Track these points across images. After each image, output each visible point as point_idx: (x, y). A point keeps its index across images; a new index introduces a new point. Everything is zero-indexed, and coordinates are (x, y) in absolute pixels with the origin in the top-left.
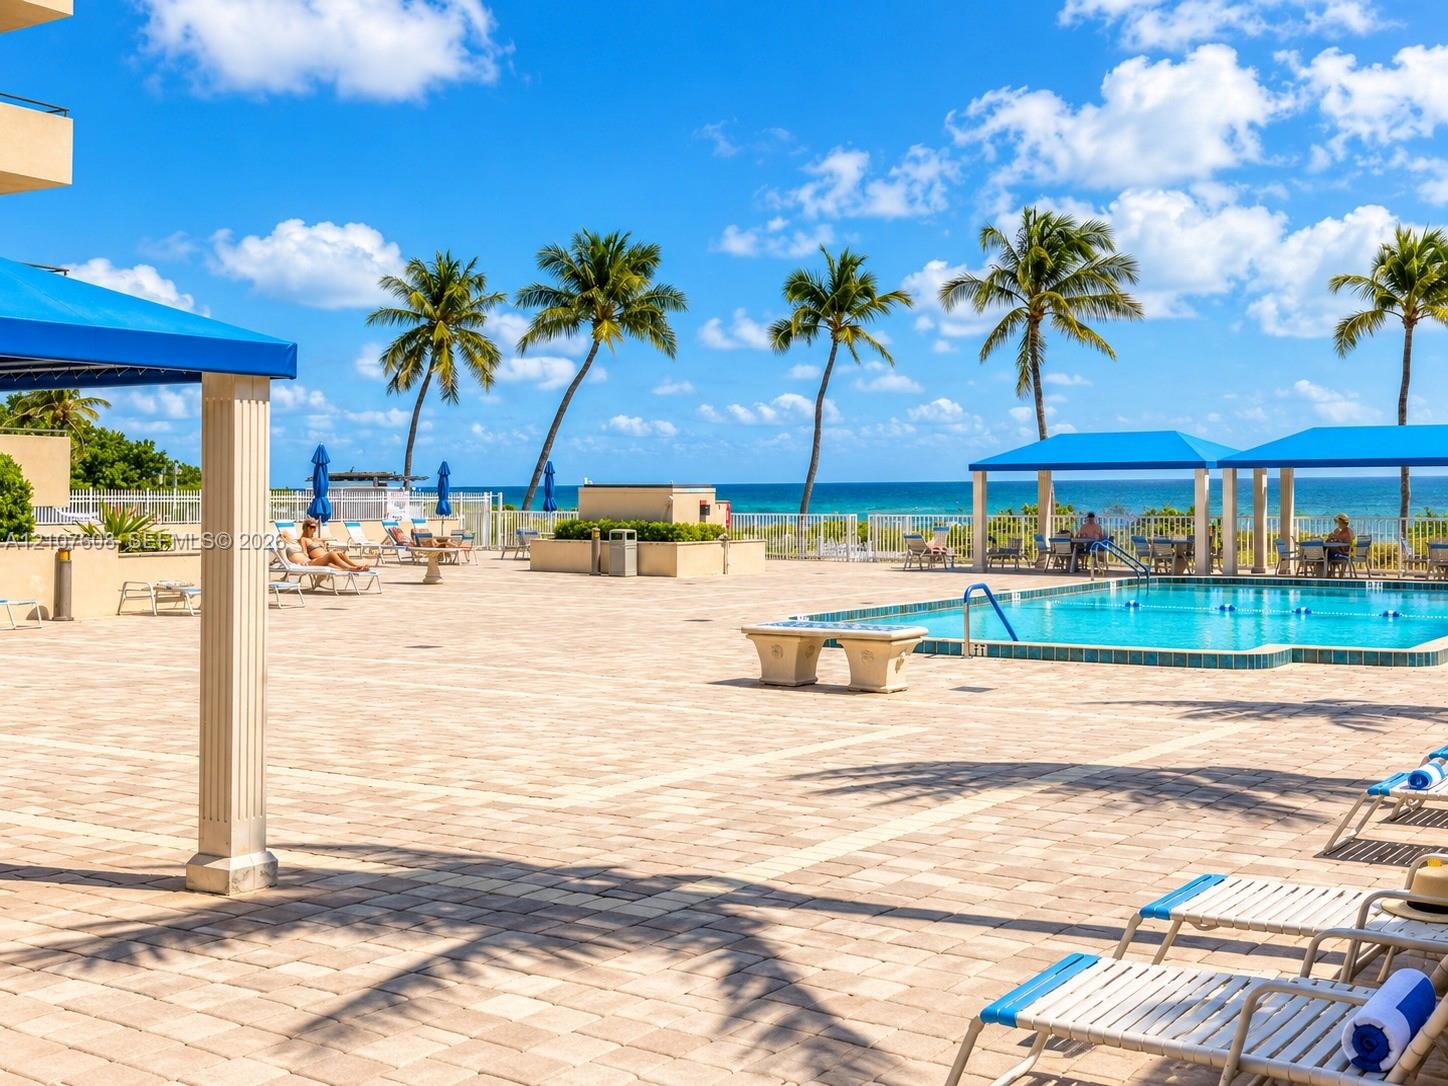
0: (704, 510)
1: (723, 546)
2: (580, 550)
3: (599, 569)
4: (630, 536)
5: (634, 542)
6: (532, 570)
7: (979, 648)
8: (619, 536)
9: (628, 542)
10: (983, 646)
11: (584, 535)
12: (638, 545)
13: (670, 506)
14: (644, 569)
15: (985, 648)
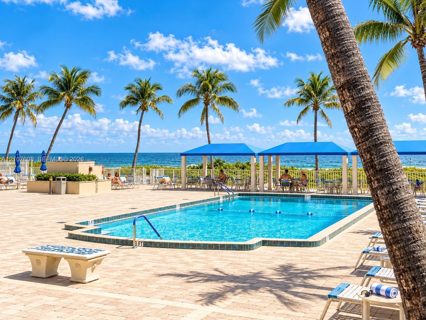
0: (90, 169)
1: (96, 183)
2: (45, 185)
3: (52, 192)
4: (64, 179)
5: (65, 181)
6: (29, 192)
7: (140, 243)
8: (59, 179)
9: (63, 182)
10: (142, 242)
11: (47, 179)
12: (67, 183)
13: (77, 168)
14: (69, 191)
15: (142, 243)
